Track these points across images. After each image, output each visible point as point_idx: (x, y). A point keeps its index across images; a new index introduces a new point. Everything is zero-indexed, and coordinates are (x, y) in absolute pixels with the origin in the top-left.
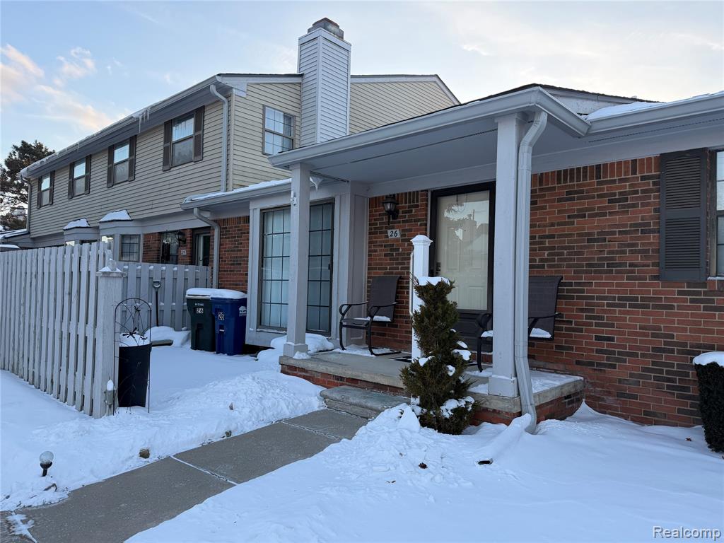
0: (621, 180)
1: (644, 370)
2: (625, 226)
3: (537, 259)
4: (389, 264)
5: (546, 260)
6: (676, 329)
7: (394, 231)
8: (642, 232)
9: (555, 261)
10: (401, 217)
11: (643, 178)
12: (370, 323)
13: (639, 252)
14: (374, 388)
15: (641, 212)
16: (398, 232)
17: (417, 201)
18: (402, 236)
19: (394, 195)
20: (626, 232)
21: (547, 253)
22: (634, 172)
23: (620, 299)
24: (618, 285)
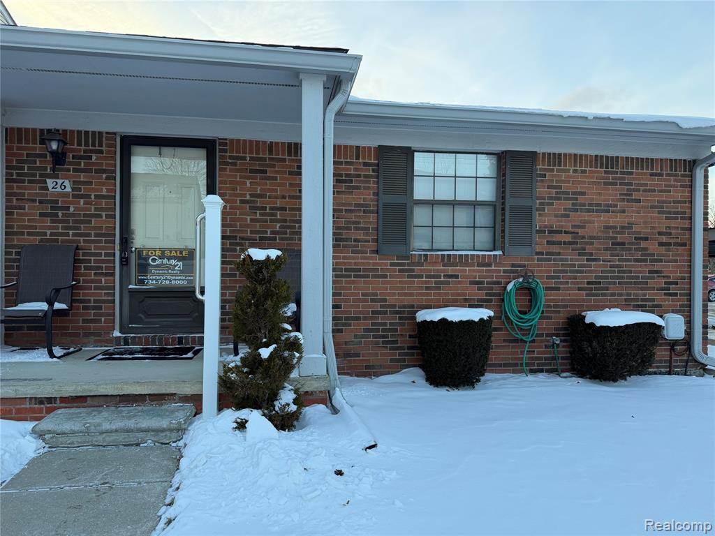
0: (347, 163)
1: (366, 330)
2: (350, 205)
3: (269, 231)
4: (49, 228)
5: (277, 233)
6: (389, 294)
7: (60, 181)
8: (364, 212)
9: (286, 234)
10: (70, 163)
11: (365, 164)
12: (50, 314)
13: (362, 229)
14: (120, 402)
15: (363, 194)
16: (67, 183)
17: (101, 145)
18: (73, 189)
19: (65, 131)
20: (351, 211)
21: (278, 225)
22: (358, 158)
23: (346, 270)
24: (345, 258)
